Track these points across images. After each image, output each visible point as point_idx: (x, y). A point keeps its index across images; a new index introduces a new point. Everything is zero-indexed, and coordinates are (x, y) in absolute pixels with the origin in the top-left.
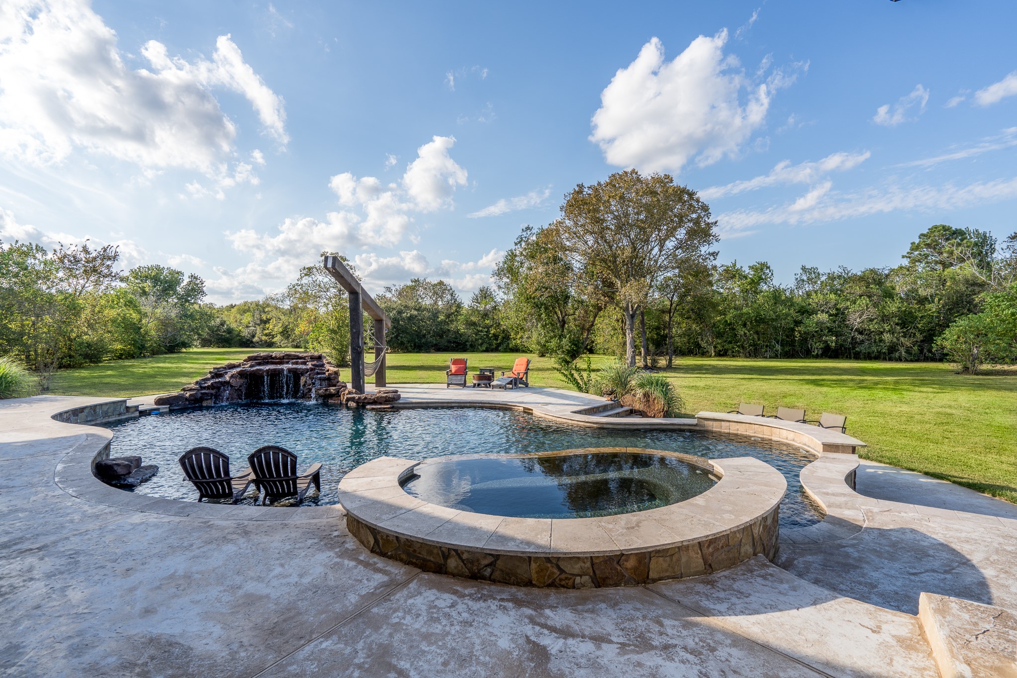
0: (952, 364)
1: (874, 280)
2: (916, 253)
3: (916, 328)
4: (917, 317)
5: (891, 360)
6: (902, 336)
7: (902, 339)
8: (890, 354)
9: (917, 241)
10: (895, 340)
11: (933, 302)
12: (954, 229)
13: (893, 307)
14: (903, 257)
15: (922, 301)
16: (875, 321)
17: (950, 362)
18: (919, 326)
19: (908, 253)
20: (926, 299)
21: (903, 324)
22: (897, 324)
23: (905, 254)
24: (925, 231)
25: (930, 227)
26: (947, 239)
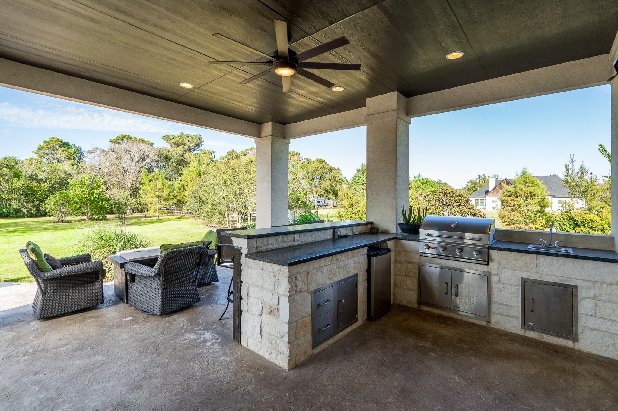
0: (50, 218)
1: (7, 165)
2: (42, 151)
3: (35, 197)
4: (35, 191)
5: (17, 217)
6: (25, 202)
7: (25, 204)
8: (16, 214)
9: (42, 144)
10: (20, 204)
11: (46, 182)
12: (64, 141)
13: (19, 184)
14: (33, 152)
15: (39, 181)
16: (6, 192)
17: (50, 217)
18: (37, 196)
19: (36, 151)
20: (42, 180)
21: (26, 195)
22: (22, 195)
23: (34, 151)
24: (47, 140)
25: (50, 138)
26: (60, 147)
